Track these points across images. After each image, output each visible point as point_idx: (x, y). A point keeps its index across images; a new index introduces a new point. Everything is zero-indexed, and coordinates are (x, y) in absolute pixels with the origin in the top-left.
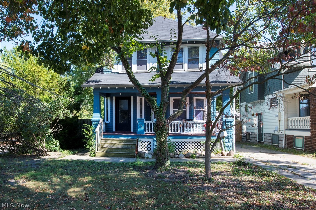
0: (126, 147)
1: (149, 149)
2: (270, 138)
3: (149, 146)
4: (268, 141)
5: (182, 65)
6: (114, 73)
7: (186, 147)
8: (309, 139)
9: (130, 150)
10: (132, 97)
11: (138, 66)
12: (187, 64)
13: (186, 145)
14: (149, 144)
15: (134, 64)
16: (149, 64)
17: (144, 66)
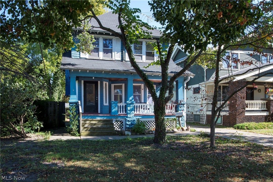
0: (105, 126)
1: (121, 127)
2: (192, 117)
3: (121, 125)
4: (190, 119)
5: (141, 56)
6: (81, 58)
7: (151, 125)
8: (226, 117)
9: (111, 129)
10: (99, 82)
11: (104, 53)
12: (145, 56)
13: (151, 124)
14: (121, 124)
15: (101, 52)
16: (114, 53)
17: (110, 54)
